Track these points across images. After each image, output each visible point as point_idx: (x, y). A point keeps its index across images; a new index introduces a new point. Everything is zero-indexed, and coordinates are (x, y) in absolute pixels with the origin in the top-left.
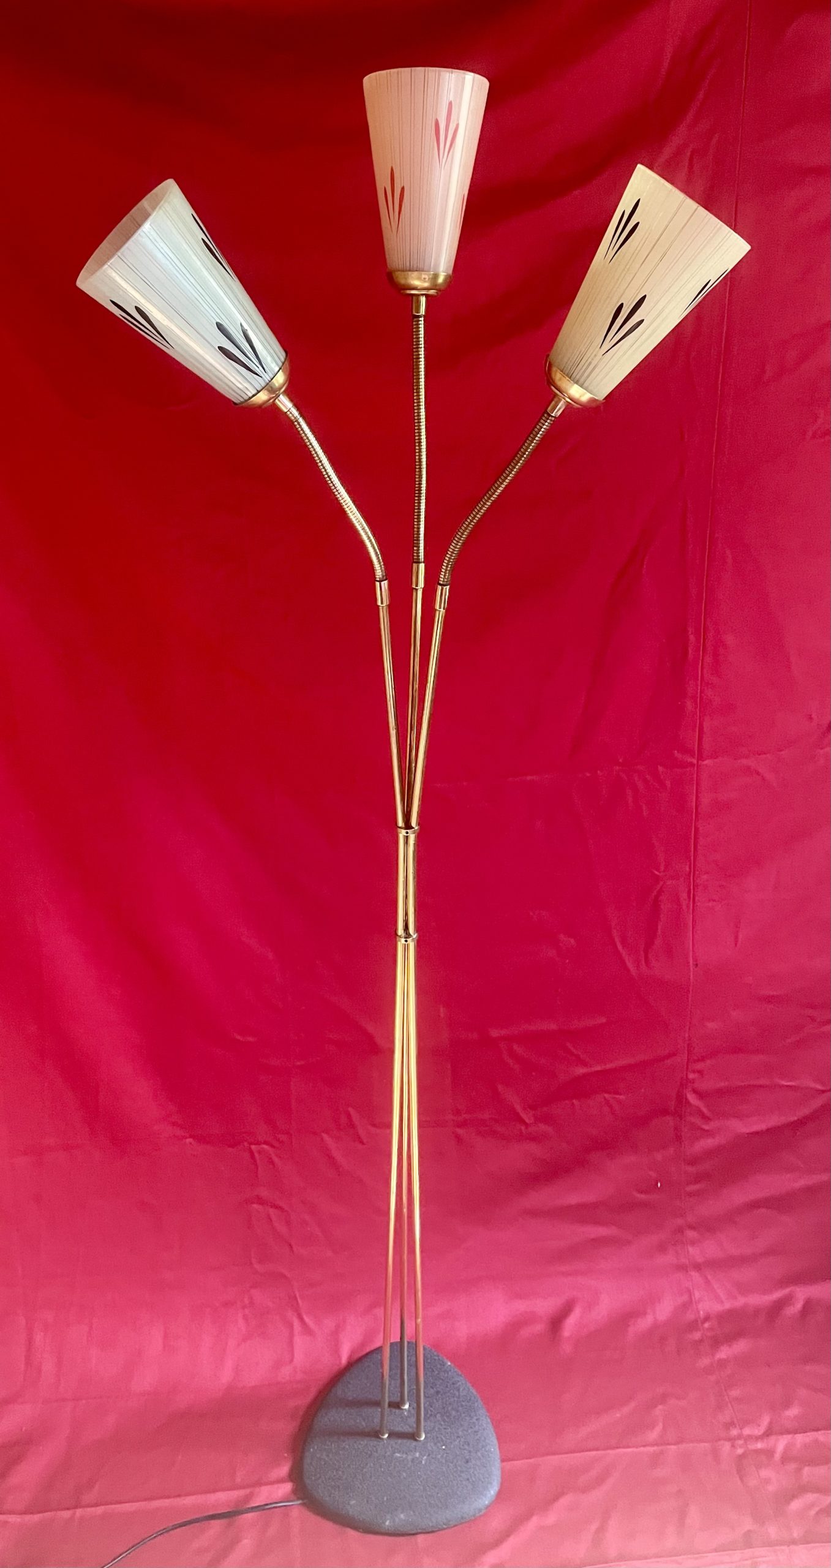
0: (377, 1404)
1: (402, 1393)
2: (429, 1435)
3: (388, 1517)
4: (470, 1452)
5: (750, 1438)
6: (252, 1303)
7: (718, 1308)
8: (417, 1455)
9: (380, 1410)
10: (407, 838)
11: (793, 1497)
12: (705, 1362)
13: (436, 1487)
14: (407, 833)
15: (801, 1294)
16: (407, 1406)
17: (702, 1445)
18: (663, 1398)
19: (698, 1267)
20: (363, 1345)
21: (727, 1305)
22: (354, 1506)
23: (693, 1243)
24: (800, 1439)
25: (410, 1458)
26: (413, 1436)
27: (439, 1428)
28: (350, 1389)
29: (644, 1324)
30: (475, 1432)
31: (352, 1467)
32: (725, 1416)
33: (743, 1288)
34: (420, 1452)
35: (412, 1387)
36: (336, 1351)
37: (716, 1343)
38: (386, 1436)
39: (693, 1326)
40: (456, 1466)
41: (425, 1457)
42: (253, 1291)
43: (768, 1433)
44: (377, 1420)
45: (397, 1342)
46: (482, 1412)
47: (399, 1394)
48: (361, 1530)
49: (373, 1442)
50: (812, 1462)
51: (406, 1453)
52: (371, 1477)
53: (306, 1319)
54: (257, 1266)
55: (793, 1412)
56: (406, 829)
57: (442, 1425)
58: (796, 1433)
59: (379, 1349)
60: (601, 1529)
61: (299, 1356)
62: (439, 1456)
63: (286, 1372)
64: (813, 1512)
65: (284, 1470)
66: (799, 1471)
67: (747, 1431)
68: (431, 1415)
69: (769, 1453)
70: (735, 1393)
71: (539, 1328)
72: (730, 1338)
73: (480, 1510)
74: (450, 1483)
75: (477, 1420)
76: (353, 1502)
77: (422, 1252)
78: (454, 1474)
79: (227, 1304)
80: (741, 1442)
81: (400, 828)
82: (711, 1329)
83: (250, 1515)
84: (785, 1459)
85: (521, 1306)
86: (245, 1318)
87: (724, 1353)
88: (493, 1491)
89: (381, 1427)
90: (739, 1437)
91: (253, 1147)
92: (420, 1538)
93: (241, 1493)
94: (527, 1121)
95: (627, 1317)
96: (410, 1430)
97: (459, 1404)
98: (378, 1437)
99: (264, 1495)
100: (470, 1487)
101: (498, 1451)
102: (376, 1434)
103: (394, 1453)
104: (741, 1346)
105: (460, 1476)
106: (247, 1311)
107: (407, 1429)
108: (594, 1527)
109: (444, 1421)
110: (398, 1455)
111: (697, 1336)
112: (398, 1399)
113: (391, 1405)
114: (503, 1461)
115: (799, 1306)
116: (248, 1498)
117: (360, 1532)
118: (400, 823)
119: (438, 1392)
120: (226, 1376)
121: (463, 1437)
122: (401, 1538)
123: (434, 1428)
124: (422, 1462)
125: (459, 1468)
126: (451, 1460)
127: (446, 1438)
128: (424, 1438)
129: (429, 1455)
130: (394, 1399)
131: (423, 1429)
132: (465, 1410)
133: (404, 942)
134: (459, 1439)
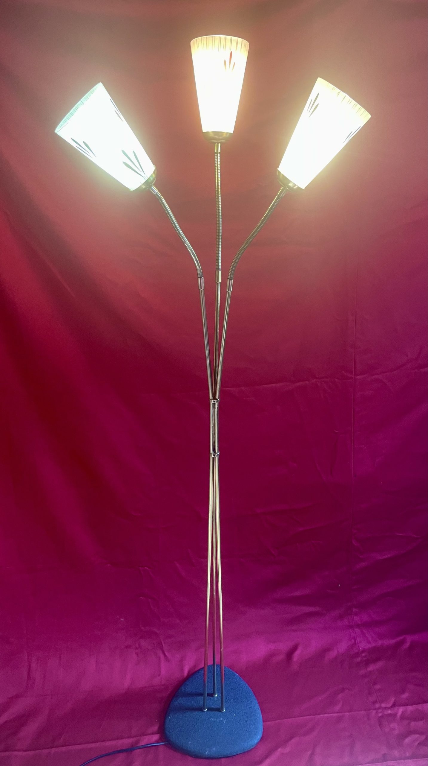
0: (202, 695)
1: (214, 689)
2: (227, 709)
3: (208, 749)
4: (247, 717)
5: (385, 708)
6: (140, 646)
7: (368, 646)
8: (222, 719)
9: (203, 698)
10: (214, 404)
11: (406, 737)
12: (362, 672)
13: (230, 734)
14: (214, 402)
15: (409, 639)
16: (216, 696)
17: (362, 712)
18: (343, 690)
19: (358, 626)
20: (195, 666)
21: (373, 645)
22: (191, 745)
23: (356, 615)
24: (410, 708)
25: (218, 720)
26: (219, 710)
27: (232, 706)
28: (189, 687)
29: (333, 654)
30: (250, 707)
31: (189, 725)
32: (372, 699)
33: (381, 636)
34: (223, 717)
35: (219, 687)
36: (182, 670)
37: (367, 663)
38: (206, 710)
39: (357, 655)
40: (240, 724)
41: (225, 720)
42: (141, 640)
43: (394, 706)
44: (202, 703)
45: (211, 665)
46: (253, 698)
47: (212, 690)
48: (194, 756)
49: (200, 713)
50: (415, 720)
51: (216, 718)
52: (198, 730)
53: (166, 653)
54: (143, 628)
55: (405, 696)
56: (213, 400)
57: (233, 704)
58: (407, 705)
59: (203, 668)
60: (312, 754)
61: (163, 671)
62: (232, 719)
63: (156, 681)
64: (416, 744)
65: (156, 728)
66: (409, 724)
67: (383, 705)
68: (228, 700)
69: (395, 715)
70: (378, 687)
71: (281, 657)
72: (375, 661)
73: (253, 746)
74: (238, 732)
75: (251, 701)
76: (190, 742)
77: (223, 620)
78: (240, 728)
79: (128, 647)
80: (380, 710)
81: (211, 399)
82: (366, 656)
83: (138, 750)
84: (402, 718)
85: (272, 647)
86: (137, 654)
87: (371, 668)
88: (259, 736)
89: (203, 706)
90: (379, 708)
91: (140, 568)
92: (223, 760)
93: (134, 740)
94: (274, 554)
95: (324, 652)
96: (218, 707)
97: (242, 694)
98: (202, 711)
99: (145, 740)
100: (247, 734)
101: (261, 717)
102: (201, 709)
103: (210, 718)
104: (380, 664)
105: (242, 729)
106: (137, 651)
107: (216, 706)
108: (309, 753)
109: (235, 702)
110: (212, 719)
111: (359, 660)
112: (212, 692)
113: (208, 695)
114: (263, 722)
115: (408, 644)
116: (138, 742)
117: (193, 757)
118: (211, 397)
119: (232, 689)
120: (127, 683)
121: (244, 710)
122: (214, 761)
123: (229, 706)
124: (224, 722)
125: (242, 725)
126: (238, 721)
127: (236, 711)
128: (225, 710)
129: (227, 719)
130: (210, 692)
131: (224, 706)
132: (245, 697)
133: (213, 457)
134: (242, 711)
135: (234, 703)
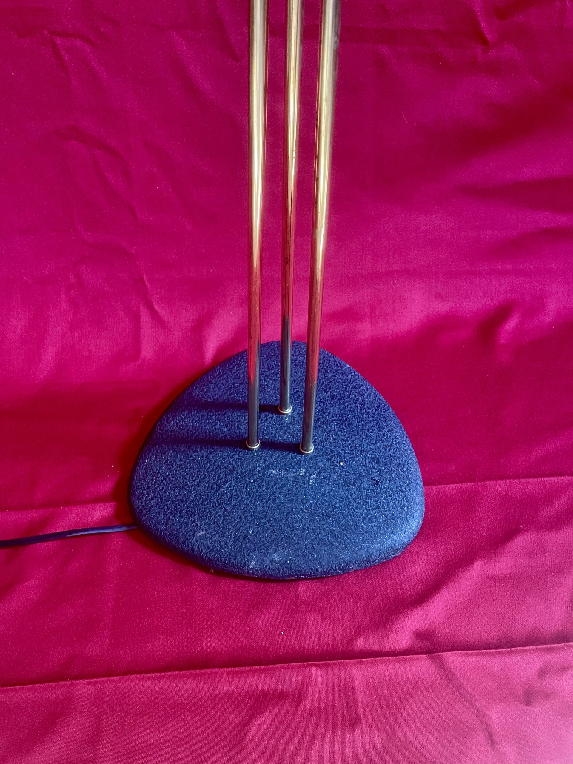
0: (245, 406)
1: (282, 394)
2: (320, 448)
3: (254, 555)
4: (380, 471)
8: (302, 472)
9: (247, 414)
13: (328, 516)
16: (289, 411)
22: (203, 540)
25: (291, 475)
26: (297, 448)
27: (335, 440)
30: (387, 446)
31: (203, 484)
34: (306, 468)
38: (257, 447)
40: (359, 489)
41: (314, 476)
44: (244, 427)
46: (395, 423)
47: (279, 397)
49: (238, 454)
51: (286, 470)
52: (230, 500)
57: (338, 436)
62: (335, 476)
65: (107, 486)
68: (323, 423)
74: (351, 512)
75: (388, 431)
76: (200, 534)
78: (357, 500)
83: (44, 545)
88: (415, 524)
89: (248, 437)
91: (59, 41)
94: (489, 37)
96: (293, 440)
97: (363, 412)
98: (246, 448)
100: (381, 519)
101: (419, 473)
102: (242, 444)
103: (269, 469)
105: (365, 503)
107: (287, 438)
109: (342, 431)
110: (274, 472)
112: (276, 402)
113: (263, 408)
114: (425, 483)
116: (46, 522)
119: (333, 397)
121: (369, 452)
122: (272, 586)
123: (326, 440)
124: (309, 482)
125: (364, 492)
126: (353, 481)
127: (345, 453)
128: (312, 451)
129: (319, 473)
130: (270, 401)
131: (312, 440)
132: (371, 419)
134: (364, 454)
135: (339, 433)
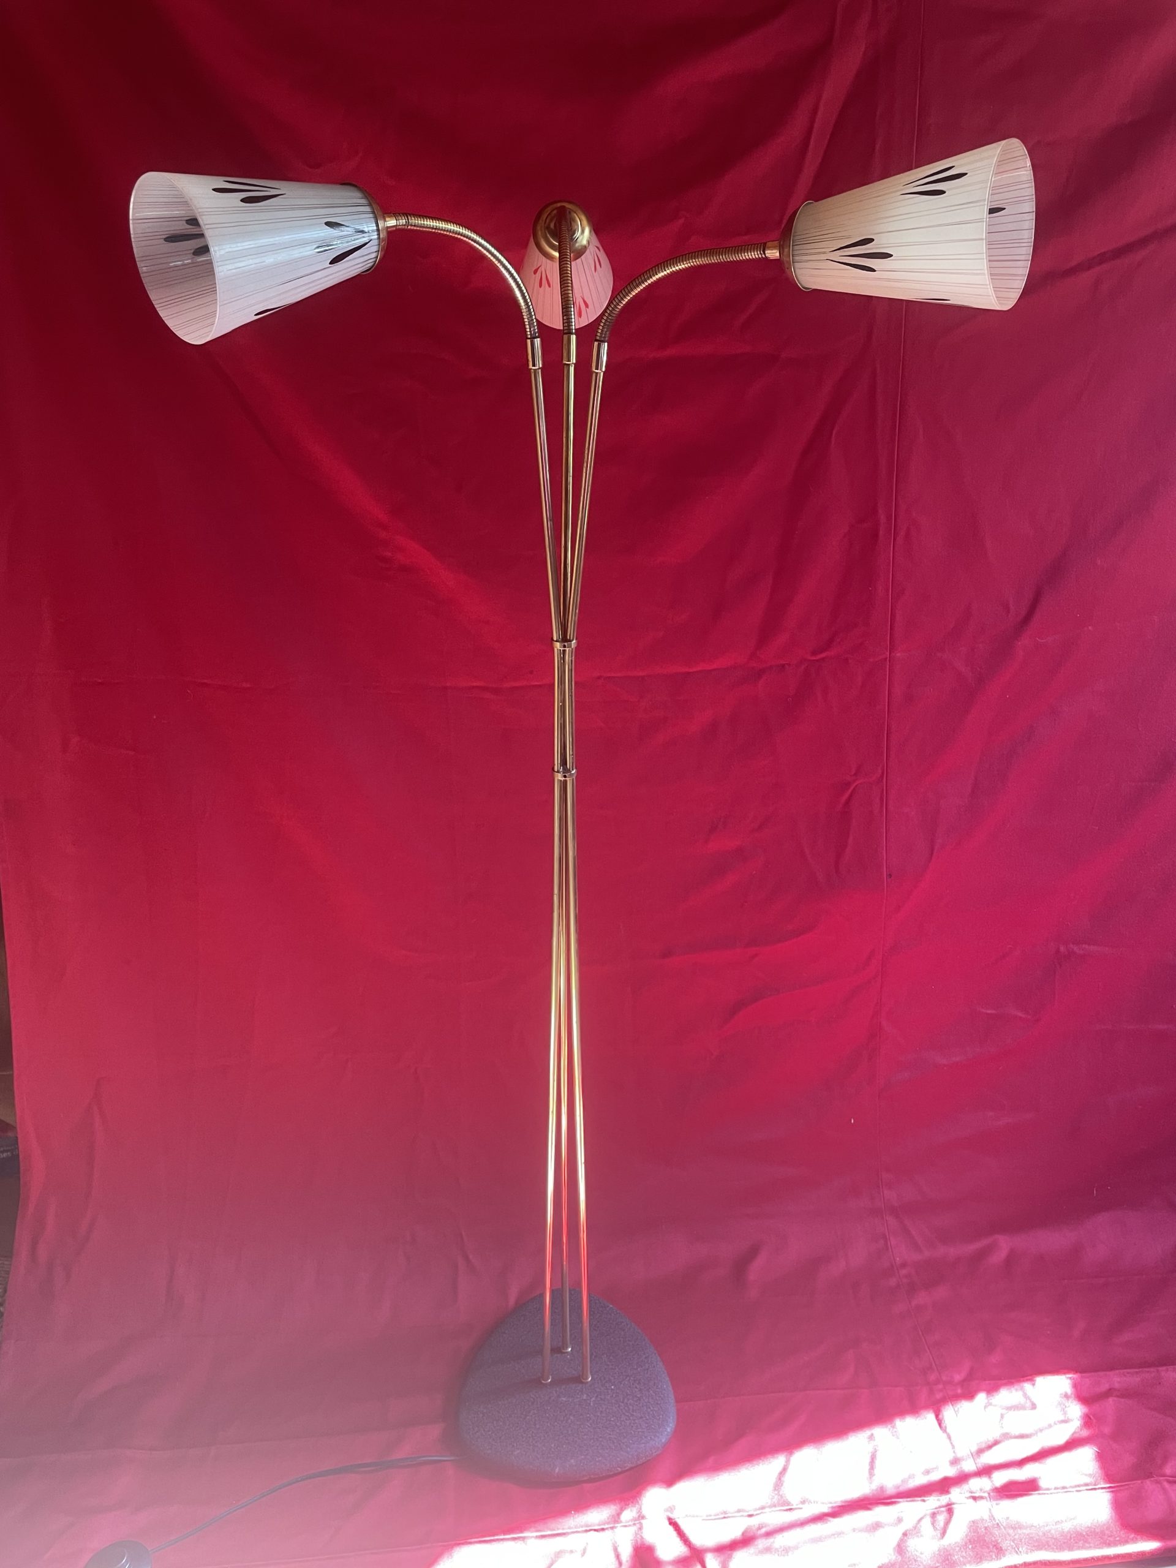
0: (538, 1351)
1: (564, 1339)
2: (596, 1376)
3: (558, 1463)
4: (641, 1390)
5: (949, 1382)
6: (414, 1240)
7: (915, 1256)
8: (585, 1397)
9: (540, 1357)
10: (563, 653)
12: (901, 1307)
13: (607, 1428)
14: (563, 647)
15: (1004, 1245)
16: (570, 1350)
17: (898, 1389)
18: (855, 1343)
19: (894, 1212)
20: (532, 1286)
21: (928, 1255)
22: (520, 1457)
23: (889, 1186)
25: (577, 1400)
26: (579, 1379)
27: (606, 1369)
29: (837, 1269)
30: (645, 1370)
31: (513, 1416)
32: (922, 1361)
33: (945, 1238)
34: (587, 1394)
35: (575, 1334)
36: (504, 1296)
37: (913, 1289)
38: (549, 1382)
39: (888, 1272)
40: (626, 1405)
41: (594, 1399)
42: (416, 1227)
43: (969, 1378)
44: (538, 1367)
46: (651, 1350)
47: (561, 1338)
49: (535, 1389)
50: (1017, 1409)
51: (572, 1397)
52: (535, 1425)
53: (471, 1257)
54: (420, 1201)
55: (995, 1358)
56: (561, 642)
57: (608, 1366)
62: (608, 1397)
63: (449, 1318)
66: (1002, 1417)
67: (946, 1376)
68: (596, 1357)
70: (934, 1338)
71: (721, 1272)
72: (930, 1285)
73: (657, 1449)
74: (623, 1423)
75: (646, 1358)
76: (517, 1452)
78: (626, 1413)
79: (388, 1240)
80: (939, 1387)
81: (556, 641)
82: (907, 1275)
85: (703, 1250)
87: (922, 1298)
88: (669, 1429)
89: (542, 1374)
90: (938, 1382)
95: (816, 1261)
96: (575, 1373)
97: (626, 1344)
98: (541, 1384)
100: (644, 1425)
101: (671, 1389)
102: (538, 1381)
103: (559, 1398)
104: (939, 1293)
105: (632, 1415)
106: (408, 1248)
107: (571, 1373)
109: (611, 1361)
110: (564, 1399)
112: (560, 1344)
113: (551, 1350)
114: (677, 1402)
115: (1002, 1255)
118: (556, 636)
121: (632, 1376)
123: (599, 1370)
124: (590, 1404)
125: (631, 1407)
126: (622, 1400)
127: (615, 1379)
128: (590, 1379)
129: (597, 1397)
130: (557, 1344)
131: (589, 1371)
132: (632, 1349)
133: (563, 779)
134: (628, 1378)
135: (609, 1363)
